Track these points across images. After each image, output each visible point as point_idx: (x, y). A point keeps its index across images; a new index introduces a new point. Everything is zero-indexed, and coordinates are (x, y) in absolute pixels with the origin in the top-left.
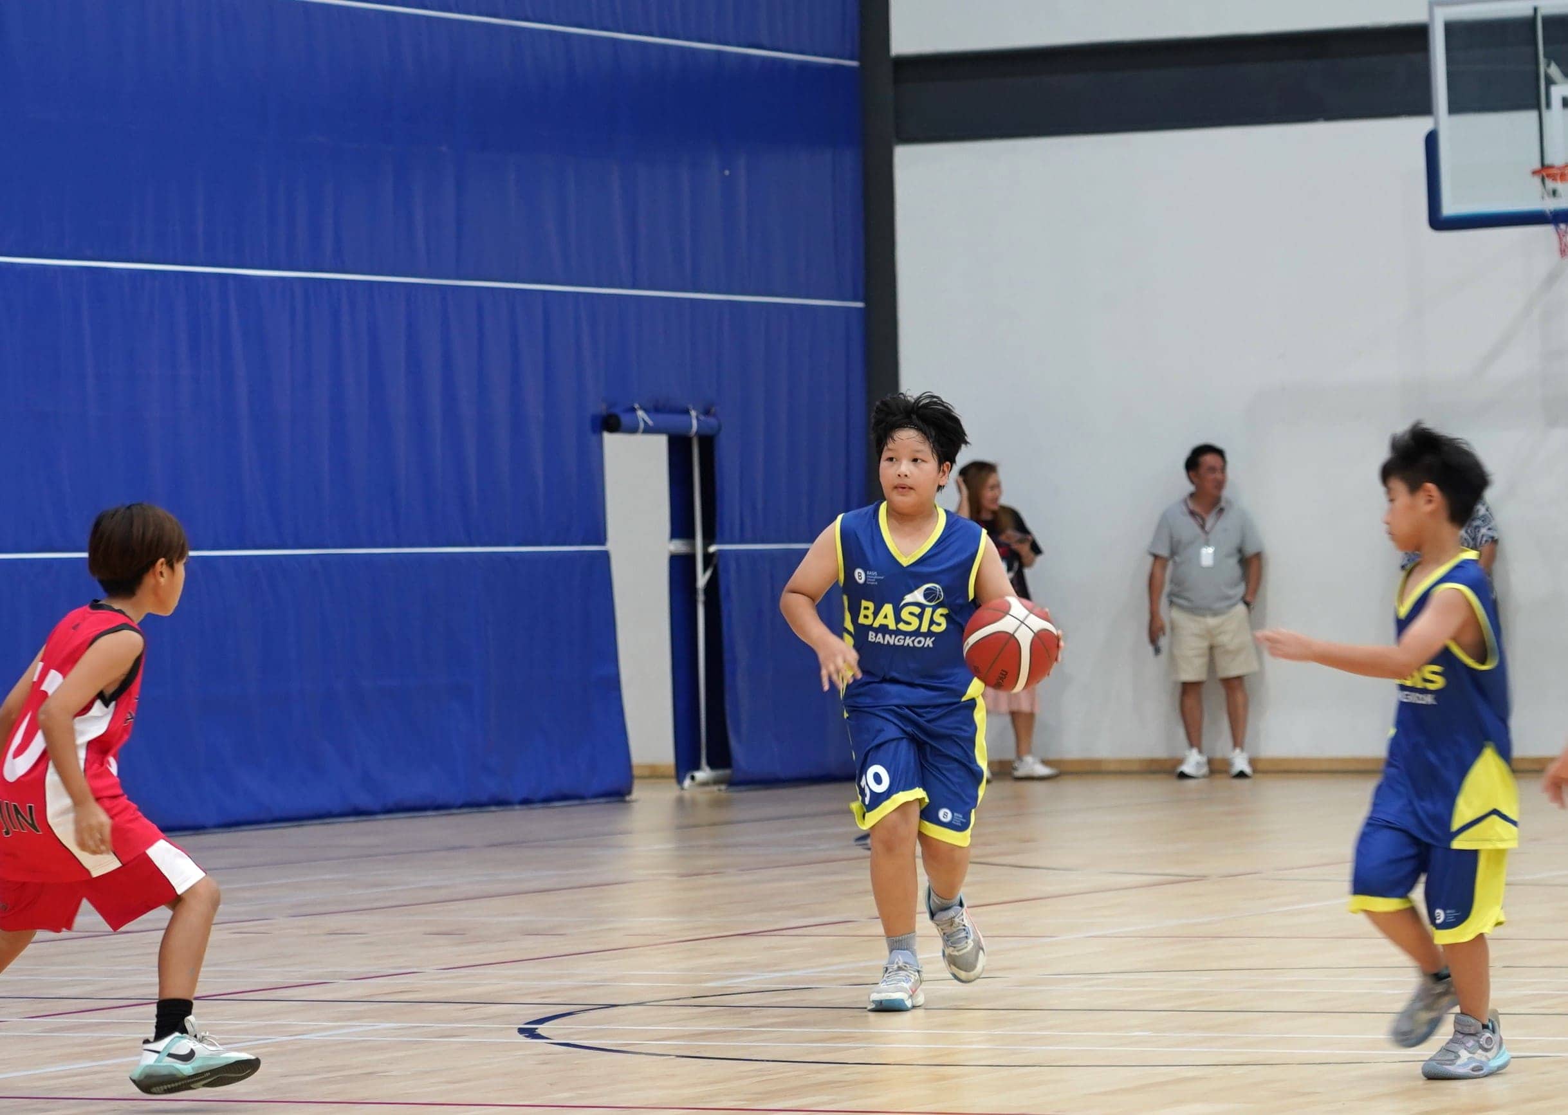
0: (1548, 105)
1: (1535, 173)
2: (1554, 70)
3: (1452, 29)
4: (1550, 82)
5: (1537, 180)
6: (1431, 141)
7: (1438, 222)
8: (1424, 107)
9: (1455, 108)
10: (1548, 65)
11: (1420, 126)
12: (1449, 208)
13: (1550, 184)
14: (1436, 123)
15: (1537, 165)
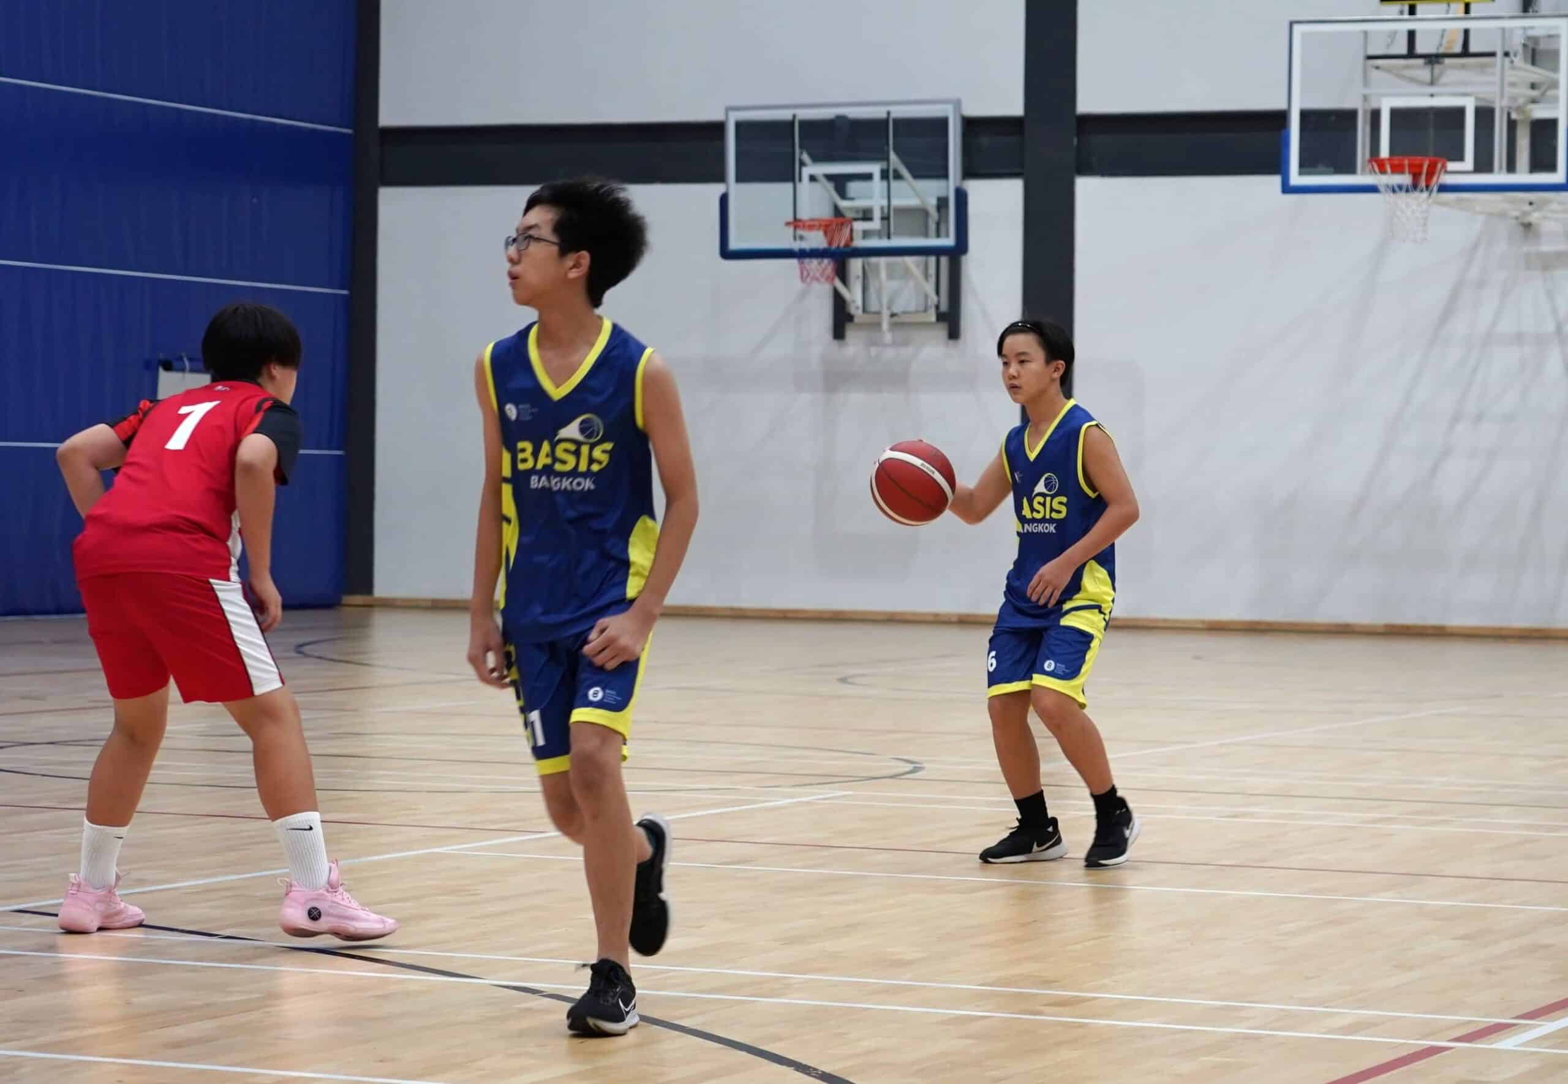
0: (800, 180)
1: (788, 224)
2: (806, 157)
3: (739, 125)
4: (802, 164)
5: (791, 229)
6: (724, 200)
7: (726, 253)
8: (719, 176)
9: (739, 179)
10: (801, 153)
11: (717, 189)
12: (734, 244)
13: (800, 232)
14: (727, 189)
15: (790, 218)
